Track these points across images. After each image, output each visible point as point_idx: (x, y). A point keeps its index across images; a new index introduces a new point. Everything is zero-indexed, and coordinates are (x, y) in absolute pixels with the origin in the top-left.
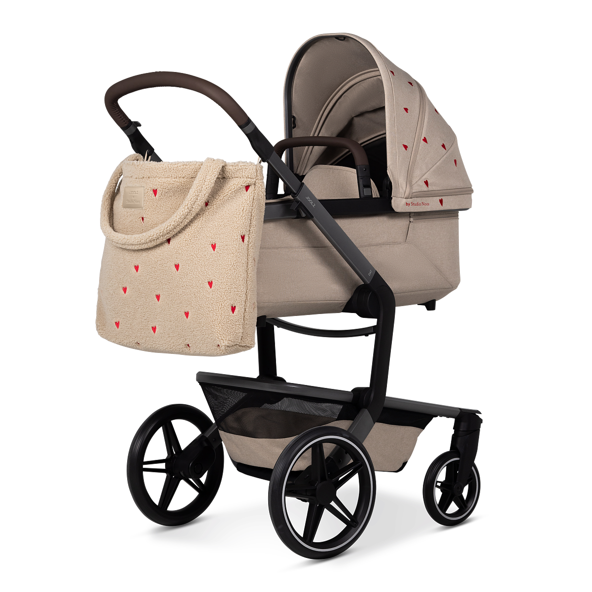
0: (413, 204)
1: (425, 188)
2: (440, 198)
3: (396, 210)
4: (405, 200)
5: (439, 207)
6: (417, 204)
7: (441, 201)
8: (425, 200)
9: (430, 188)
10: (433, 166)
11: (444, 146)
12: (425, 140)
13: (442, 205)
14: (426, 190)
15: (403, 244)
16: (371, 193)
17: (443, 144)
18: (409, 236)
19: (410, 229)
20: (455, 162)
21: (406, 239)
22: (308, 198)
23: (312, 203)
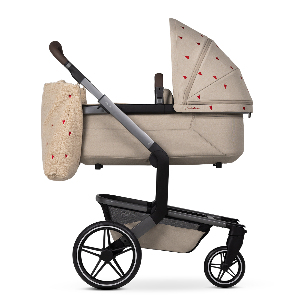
0: (188, 108)
1: (198, 99)
2: (211, 105)
3: (177, 111)
4: (182, 105)
5: (209, 110)
6: (191, 108)
7: (211, 107)
8: (197, 106)
9: (201, 99)
10: (205, 87)
11: (215, 77)
12: (200, 74)
13: (211, 109)
14: (198, 101)
15: (187, 130)
16: (161, 102)
17: (215, 76)
18: (192, 126)
19: (193, 122)
20: (225, 86)
21: (190, 127)
22: (106, 103)
23: (109, 105)
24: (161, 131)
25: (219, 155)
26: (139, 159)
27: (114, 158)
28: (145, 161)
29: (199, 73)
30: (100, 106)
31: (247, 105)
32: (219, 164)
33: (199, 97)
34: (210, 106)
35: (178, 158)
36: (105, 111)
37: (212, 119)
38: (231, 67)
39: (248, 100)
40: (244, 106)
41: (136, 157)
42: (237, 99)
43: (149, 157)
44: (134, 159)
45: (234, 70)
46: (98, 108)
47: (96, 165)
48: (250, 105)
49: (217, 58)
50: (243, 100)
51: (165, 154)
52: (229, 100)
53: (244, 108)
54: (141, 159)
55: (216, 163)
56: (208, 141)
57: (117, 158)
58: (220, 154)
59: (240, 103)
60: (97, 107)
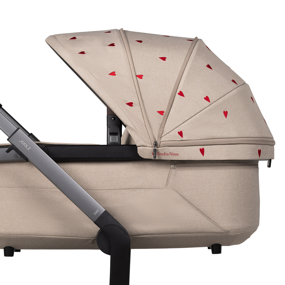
1: (179, 137)
2: (201, 147)
3: (143, 156)
5: (199, 157)
10: (190, 117)
11: (207, 99)
12: (181, 94)
13: (203, 154)
14: (179, 140)
15: (161, 189)
16: (117, 141)
17: (207, 96)
18: (170, 181)
19: (171, 176)
20: (226, 113)
21: (167, 185)
22: (22, 141)
23: (27, 146)
24: (115, 190)
25: (217, 231)
26: (79, 239)
27: (36, 237)
28: (90, 242)
29: (179, 94)
30: (11, 148)
31: (264, 146)
32: (216, 247)
33: (181, 134)
34: (200, 149)
35: (146, 237)
36: (19, 157)
37: (204, 170)
38: (233, 81)
39: (265, 136)
40: (260, 147)
41: (73, 236)
42: (247, 136)
43: (96, 235)
44: (70, 239)
45: (239, 85)
46: (8, 151)
47: (5, 248)
48: (270, 146)
49: (209, 66)
50: (256, 136)
51: (123, 230)
52: (233, 137)
53: (259, 152)
54: (83, 240)
55: (212, 246)
56: (198, 208)
57: (42, 237)
58: (219, 230)
59: (252, 142)
60: (6, 150)
